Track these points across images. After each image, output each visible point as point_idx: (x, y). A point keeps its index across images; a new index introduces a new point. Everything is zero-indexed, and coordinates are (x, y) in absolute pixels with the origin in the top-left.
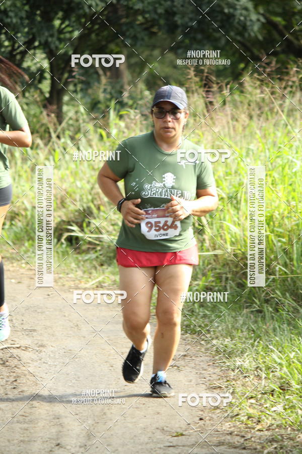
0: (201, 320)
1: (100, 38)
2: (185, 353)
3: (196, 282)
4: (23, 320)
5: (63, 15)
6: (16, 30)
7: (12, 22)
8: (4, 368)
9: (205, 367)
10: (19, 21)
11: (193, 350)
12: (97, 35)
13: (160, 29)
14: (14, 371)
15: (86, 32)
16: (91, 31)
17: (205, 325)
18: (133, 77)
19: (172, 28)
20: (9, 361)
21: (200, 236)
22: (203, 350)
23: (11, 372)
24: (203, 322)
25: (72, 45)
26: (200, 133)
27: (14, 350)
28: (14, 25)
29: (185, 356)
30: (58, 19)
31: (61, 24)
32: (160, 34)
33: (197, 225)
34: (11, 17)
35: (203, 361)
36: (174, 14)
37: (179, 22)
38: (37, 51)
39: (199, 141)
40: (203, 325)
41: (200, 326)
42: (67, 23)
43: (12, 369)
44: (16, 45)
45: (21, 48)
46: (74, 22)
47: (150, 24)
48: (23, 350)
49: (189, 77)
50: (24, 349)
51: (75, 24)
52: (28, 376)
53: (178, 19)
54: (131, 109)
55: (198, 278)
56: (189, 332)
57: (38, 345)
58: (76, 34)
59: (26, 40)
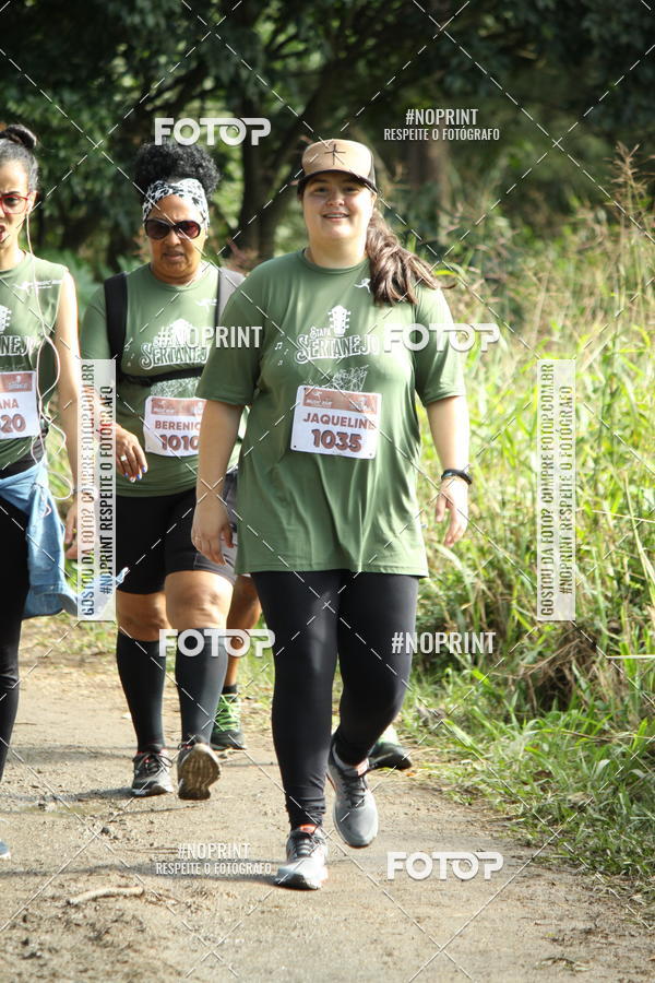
0: (635, 836)
1: (378, 72)
2: (590, 925)
3: (624, 734)
4: (152, 823)
5: (279, 10)
6: (155, 47)
7: (143, 22)
8: (98, 950)
9: (643, 965)
10: (163, 22)
11: (610, 917)
12: (371, 64)
13: (540, 52)
14: (126, 958)
15: (343, 55)
16: (355, 52)
17: (644, 850)
18: (464, 179)
19: (575, 50)
20: (113, 931)
21: (636, 609)
22: (639, 919)
23: (118, 961)
24: (640, 843)
25: (303, 90)
26: (645, 334)
27: (127, 901)
28: (151, 33)
29: (588, 932)
30: (269, 18)
31: (276, 33)
32: (541, 64)
33: (627, 579)
34: (142, 12)
35: (637, 948)
36: (583, 11)
37: (595, 33)
38: (209, 104)
39: (640, 354)
40: (639, 850)
41: (631, 853)
42: (291, 30)
43: (119, 953)
44: (156, 86)
45: (167, 95)
46: (311, 27)
47: (513, 37)
48: (151, 902)
49: (621, 180)
50: (154, 899)
51: (312, 34)
52: (161, 974)
53: (592, 25)
54: (460, 264)
55: (628, 722)
56: (602, 868)
57: (190, 890)
58: (315, 60)
59: (182, 72)
